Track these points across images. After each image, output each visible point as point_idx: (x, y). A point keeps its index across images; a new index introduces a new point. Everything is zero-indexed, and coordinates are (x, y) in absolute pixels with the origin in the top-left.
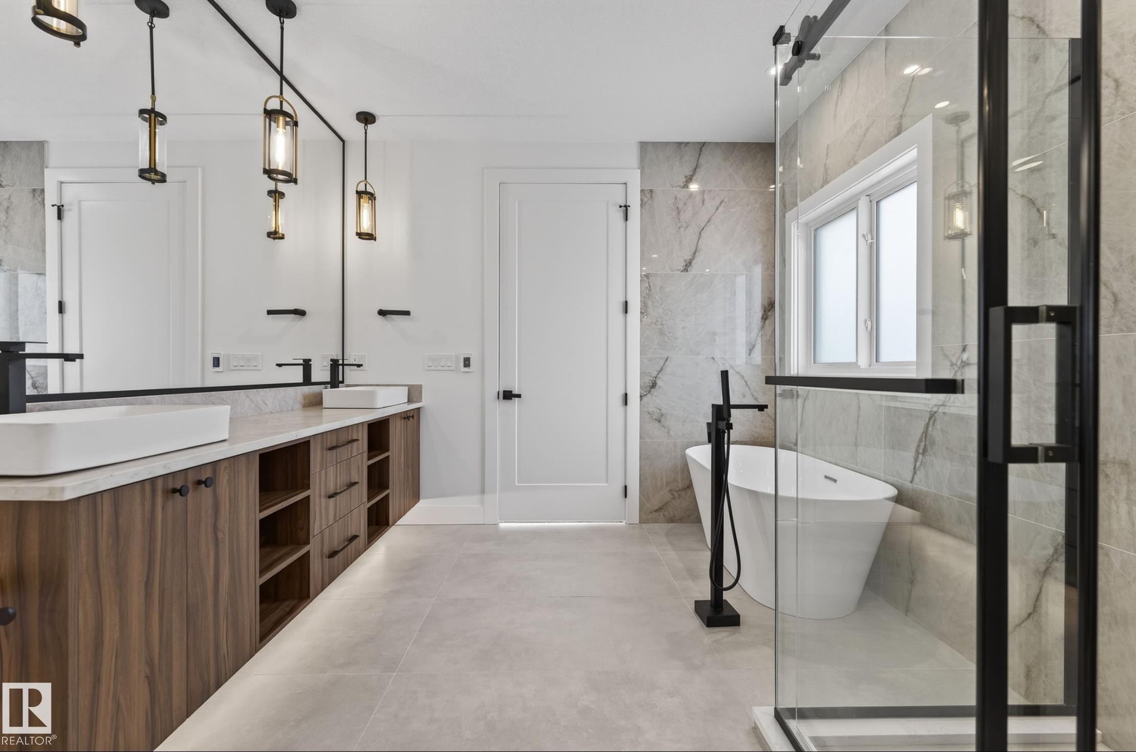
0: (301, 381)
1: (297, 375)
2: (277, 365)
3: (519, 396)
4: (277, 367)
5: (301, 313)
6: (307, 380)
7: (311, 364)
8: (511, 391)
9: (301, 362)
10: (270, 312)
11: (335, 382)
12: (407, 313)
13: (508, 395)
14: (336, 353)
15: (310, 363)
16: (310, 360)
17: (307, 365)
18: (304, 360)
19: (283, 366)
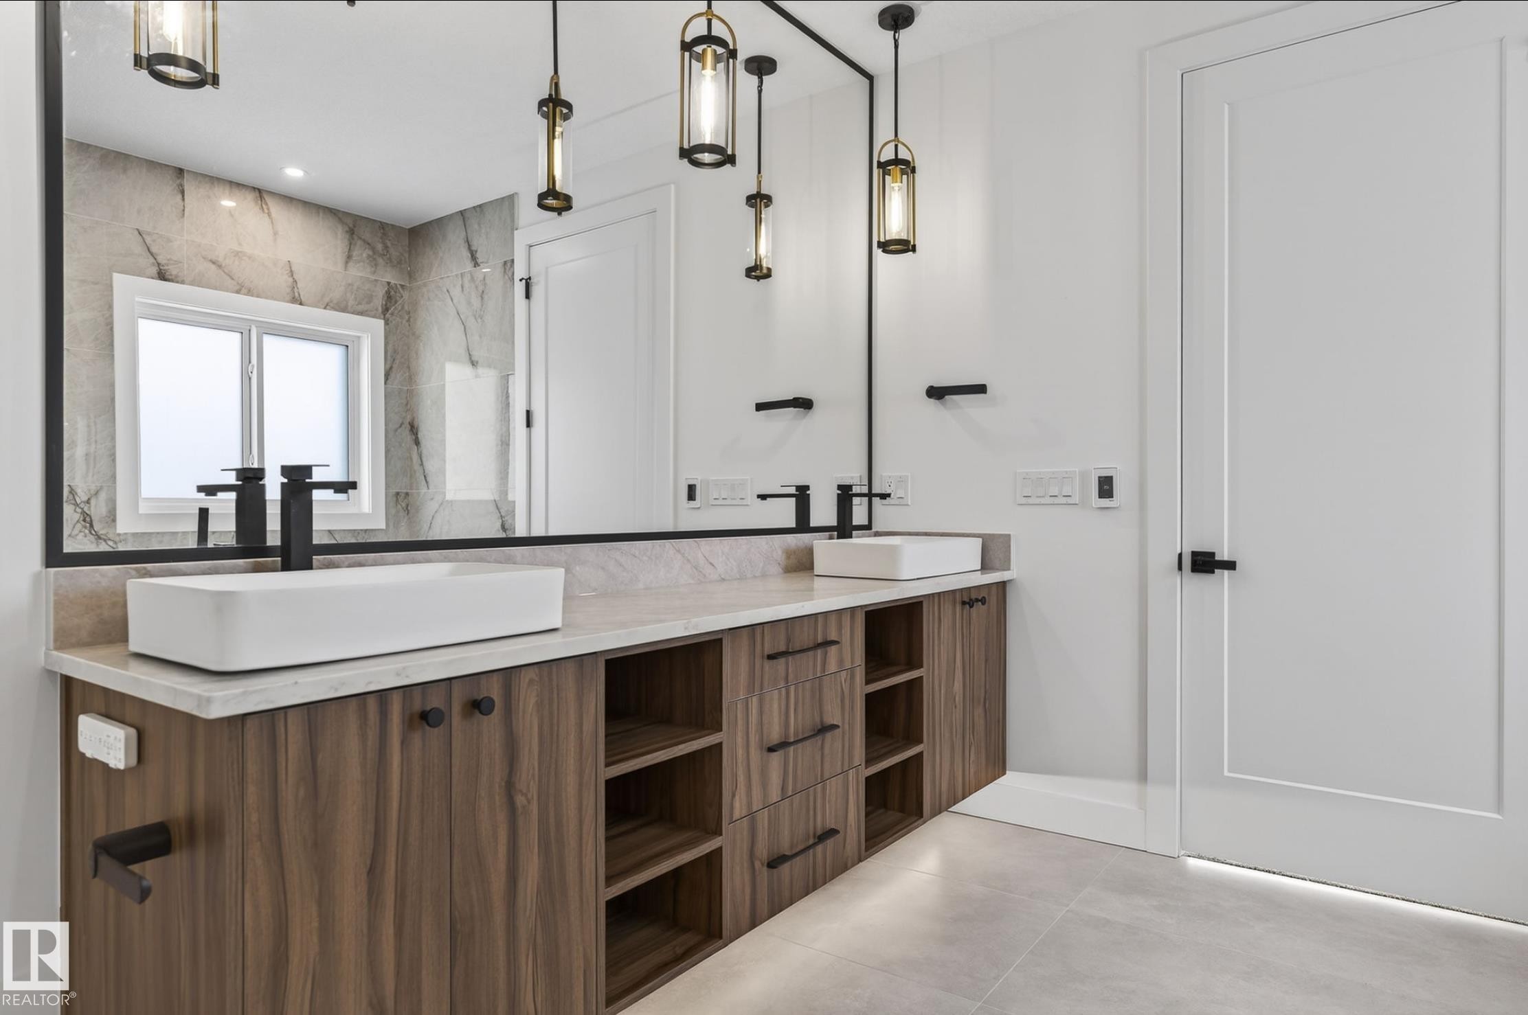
0: (792, 523)
1: (785, 513)
2: (759, 496)
3: (1230, 565)
4: (759, 499)
5: (804, 404)
6: (803, 524)
7: (809, 494)
8: (1213, 554)
9: (793, 491)
10: (760, 407)
11: (844, 528)
12: (981, 389)
13: (1204, 563)
14: (859, 475)
15: (808, 492)
16: (807, 488)
17: (802, 496)
18: (799, 488)
19: (768, 499)
